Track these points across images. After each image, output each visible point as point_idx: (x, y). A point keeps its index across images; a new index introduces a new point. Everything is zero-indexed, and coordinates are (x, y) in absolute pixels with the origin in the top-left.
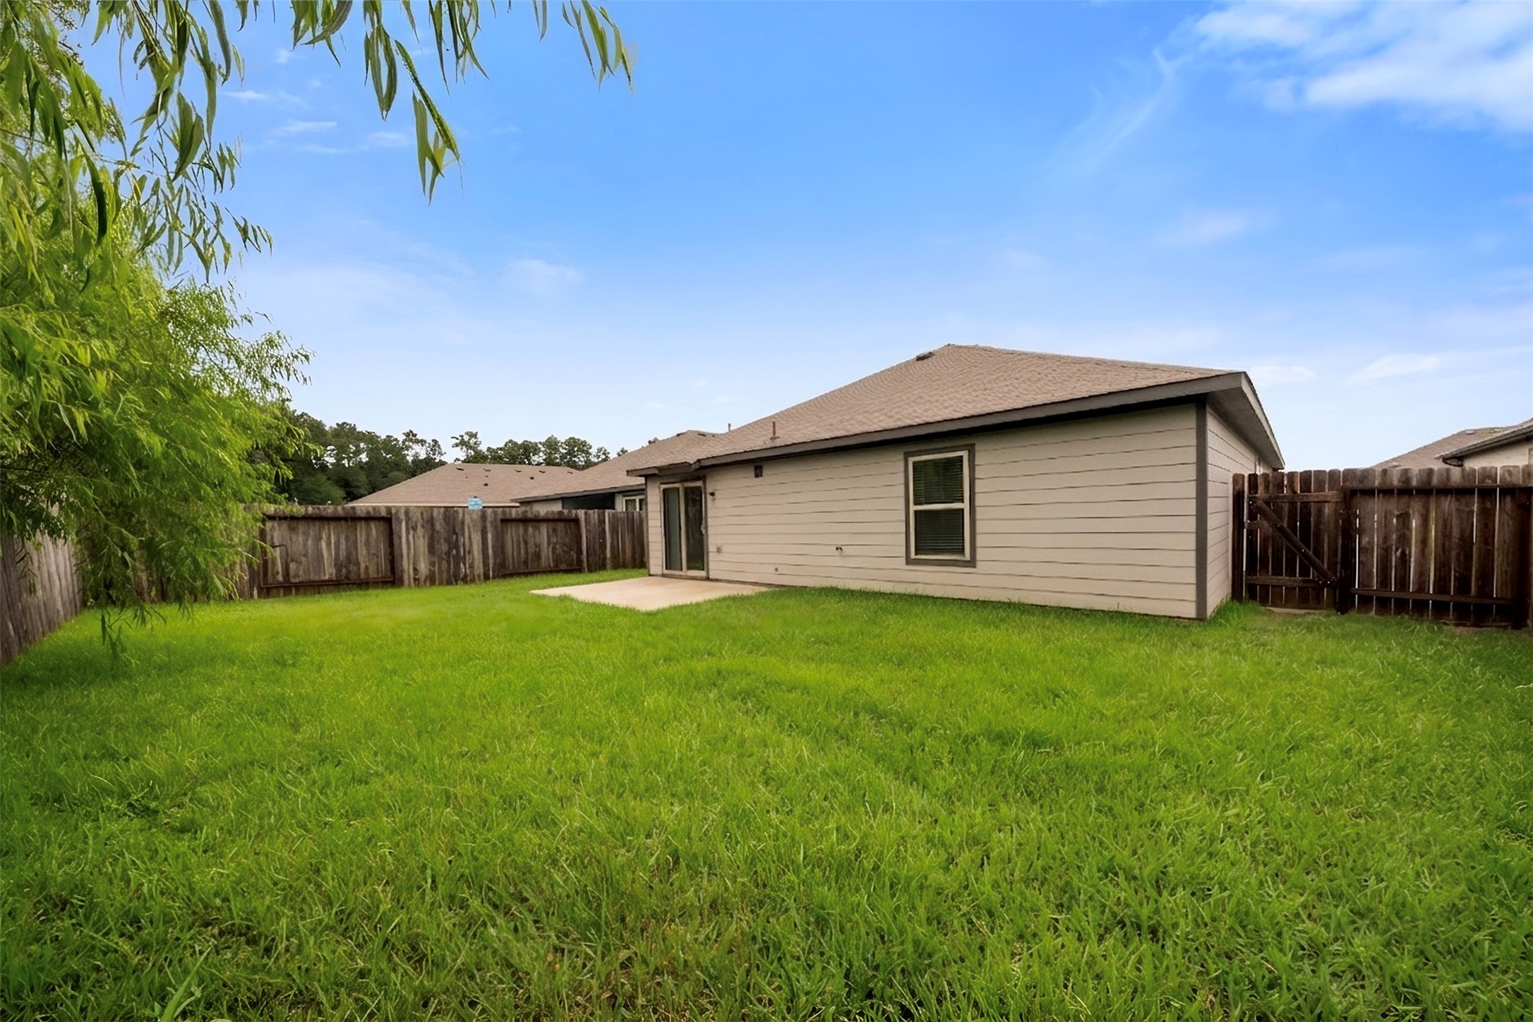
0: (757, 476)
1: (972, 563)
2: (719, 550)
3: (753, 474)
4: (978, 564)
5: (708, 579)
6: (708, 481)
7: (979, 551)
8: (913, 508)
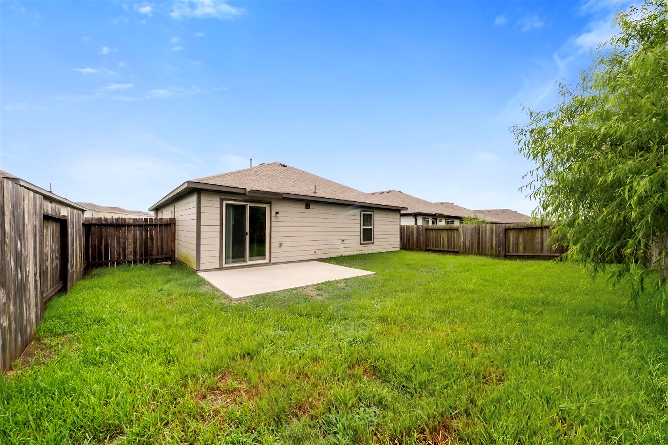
0: (307, 208)
2: (280, 245)
3: (304, 206)
4: (374, 243)
5: (270, 263)
6: (272, 204)
7: (375, 240)
8: (362, 227)
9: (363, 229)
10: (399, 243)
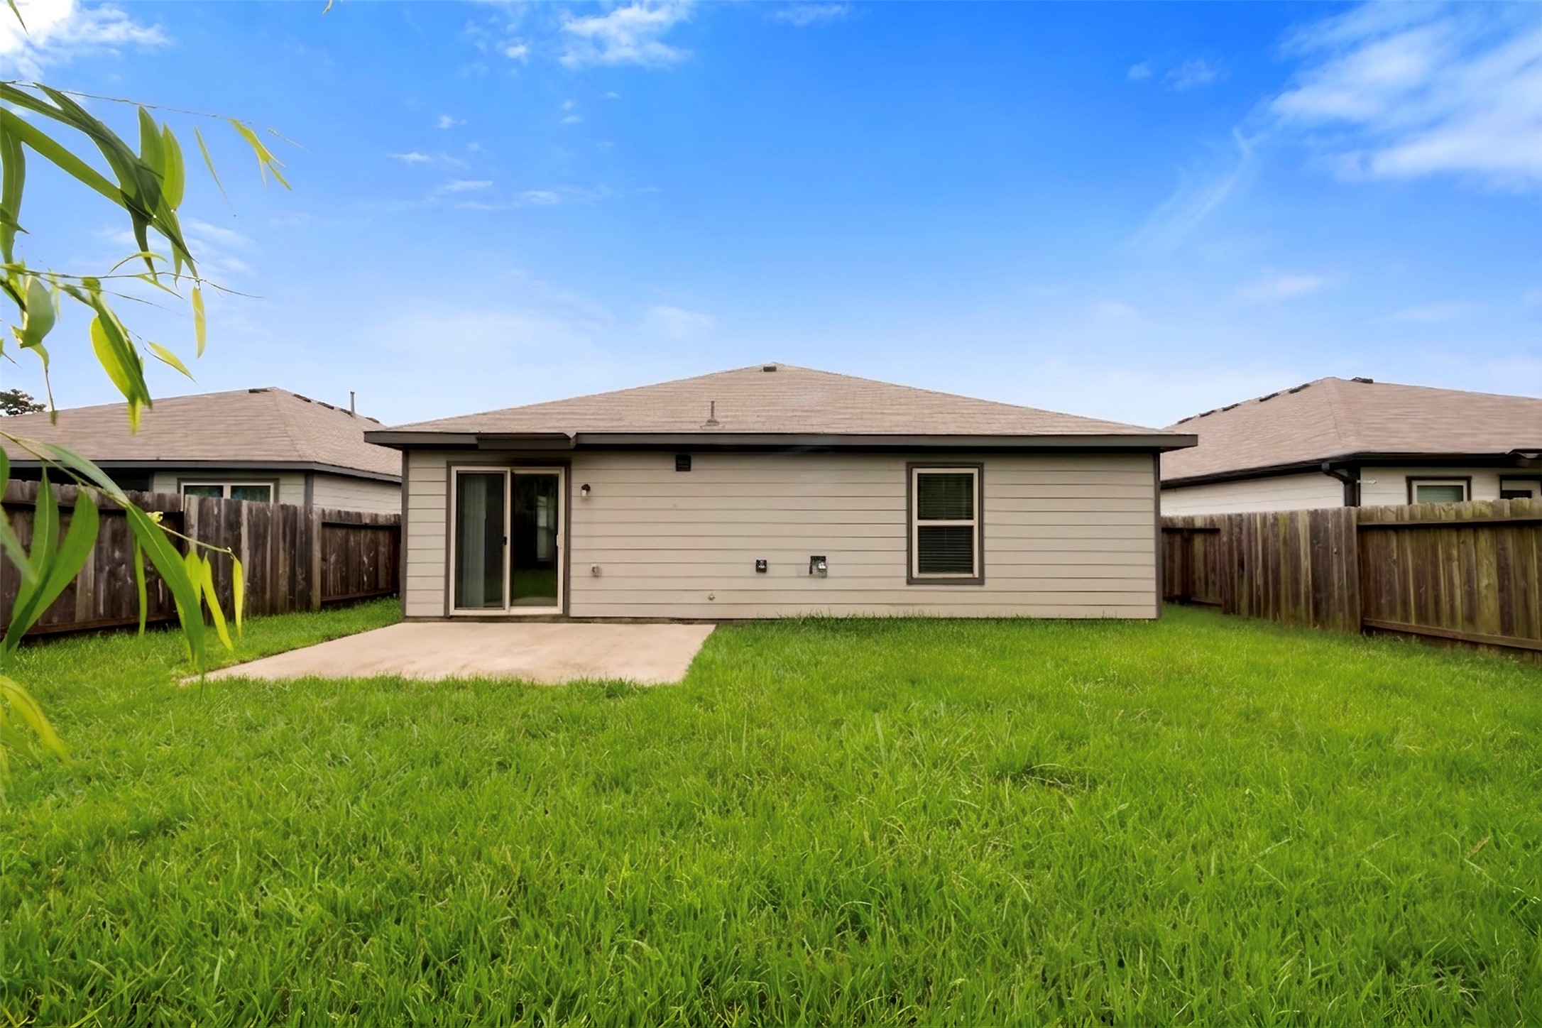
0: (679, 469)
1: (980, 581)
2: (596, 573)
3: (673, 466)
4: (987, 581)
5: (565, 617)
6: (573, 467)
7: (987, 568)
8: (917, 523)
9: (920, 528)
10: (1151, 572)
